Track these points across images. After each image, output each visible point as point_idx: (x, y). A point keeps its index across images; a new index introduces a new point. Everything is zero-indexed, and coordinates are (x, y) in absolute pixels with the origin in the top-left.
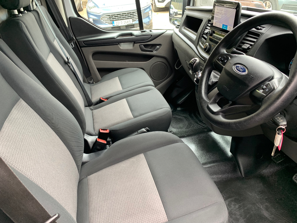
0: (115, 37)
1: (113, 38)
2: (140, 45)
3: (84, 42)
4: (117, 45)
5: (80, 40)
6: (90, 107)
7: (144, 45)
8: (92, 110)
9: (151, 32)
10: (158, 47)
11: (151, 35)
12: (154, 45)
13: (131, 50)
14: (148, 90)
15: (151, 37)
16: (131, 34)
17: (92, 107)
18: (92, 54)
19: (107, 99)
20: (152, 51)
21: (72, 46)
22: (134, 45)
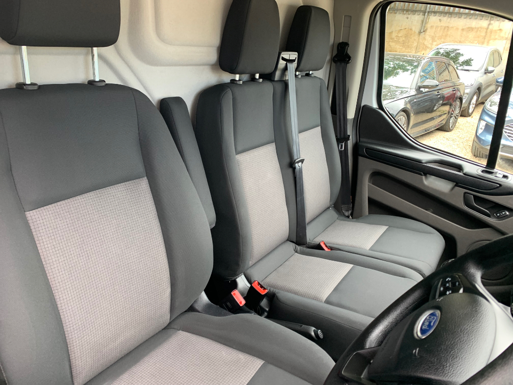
0: (423, 162)
1: (419, 161)
2: (465, 193)
3: (367, 148)
4: (421, 175)
5: (363, 144)
6: (297, 246)
7: (475, 196)
8: (296, 252)
9: (504, 180)
10: (508, 213)
11: (500, 185)
12: (500, 207)
13: (443, 193)
14: (403, 276)
15: (498, 187)
16: (459, 168)
17: (299, 248)
18: (371, 172)
19: (331, 248)
20: (488, 216)
21: (341, 148)
22: (453, 189)
